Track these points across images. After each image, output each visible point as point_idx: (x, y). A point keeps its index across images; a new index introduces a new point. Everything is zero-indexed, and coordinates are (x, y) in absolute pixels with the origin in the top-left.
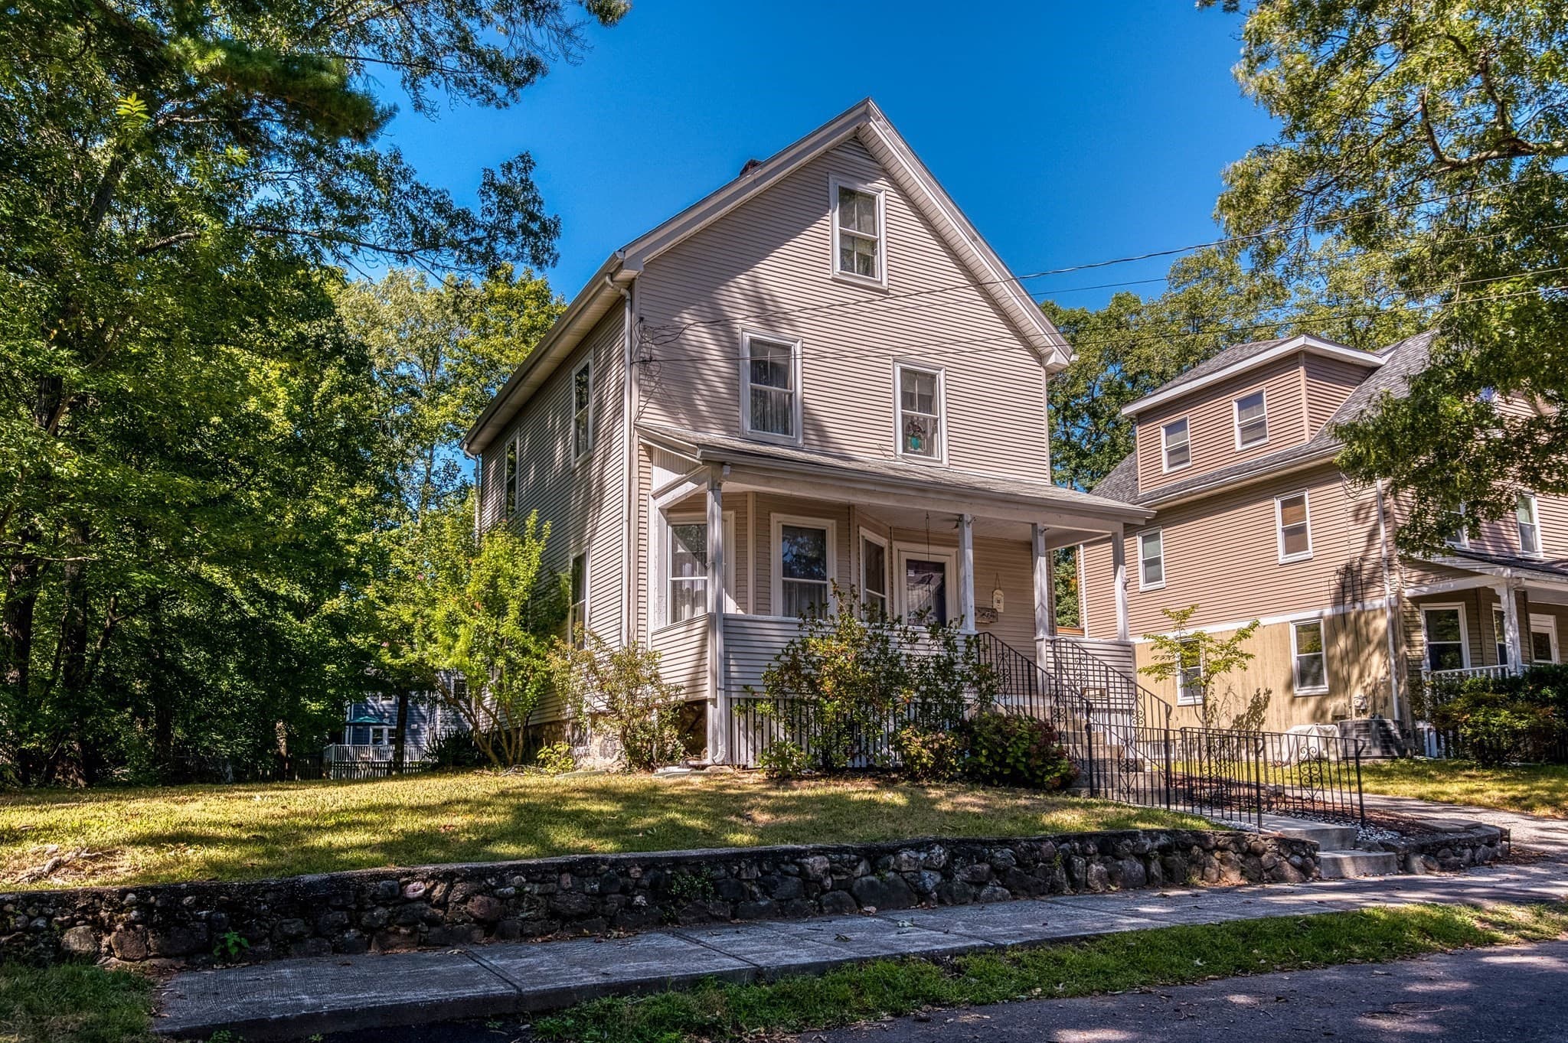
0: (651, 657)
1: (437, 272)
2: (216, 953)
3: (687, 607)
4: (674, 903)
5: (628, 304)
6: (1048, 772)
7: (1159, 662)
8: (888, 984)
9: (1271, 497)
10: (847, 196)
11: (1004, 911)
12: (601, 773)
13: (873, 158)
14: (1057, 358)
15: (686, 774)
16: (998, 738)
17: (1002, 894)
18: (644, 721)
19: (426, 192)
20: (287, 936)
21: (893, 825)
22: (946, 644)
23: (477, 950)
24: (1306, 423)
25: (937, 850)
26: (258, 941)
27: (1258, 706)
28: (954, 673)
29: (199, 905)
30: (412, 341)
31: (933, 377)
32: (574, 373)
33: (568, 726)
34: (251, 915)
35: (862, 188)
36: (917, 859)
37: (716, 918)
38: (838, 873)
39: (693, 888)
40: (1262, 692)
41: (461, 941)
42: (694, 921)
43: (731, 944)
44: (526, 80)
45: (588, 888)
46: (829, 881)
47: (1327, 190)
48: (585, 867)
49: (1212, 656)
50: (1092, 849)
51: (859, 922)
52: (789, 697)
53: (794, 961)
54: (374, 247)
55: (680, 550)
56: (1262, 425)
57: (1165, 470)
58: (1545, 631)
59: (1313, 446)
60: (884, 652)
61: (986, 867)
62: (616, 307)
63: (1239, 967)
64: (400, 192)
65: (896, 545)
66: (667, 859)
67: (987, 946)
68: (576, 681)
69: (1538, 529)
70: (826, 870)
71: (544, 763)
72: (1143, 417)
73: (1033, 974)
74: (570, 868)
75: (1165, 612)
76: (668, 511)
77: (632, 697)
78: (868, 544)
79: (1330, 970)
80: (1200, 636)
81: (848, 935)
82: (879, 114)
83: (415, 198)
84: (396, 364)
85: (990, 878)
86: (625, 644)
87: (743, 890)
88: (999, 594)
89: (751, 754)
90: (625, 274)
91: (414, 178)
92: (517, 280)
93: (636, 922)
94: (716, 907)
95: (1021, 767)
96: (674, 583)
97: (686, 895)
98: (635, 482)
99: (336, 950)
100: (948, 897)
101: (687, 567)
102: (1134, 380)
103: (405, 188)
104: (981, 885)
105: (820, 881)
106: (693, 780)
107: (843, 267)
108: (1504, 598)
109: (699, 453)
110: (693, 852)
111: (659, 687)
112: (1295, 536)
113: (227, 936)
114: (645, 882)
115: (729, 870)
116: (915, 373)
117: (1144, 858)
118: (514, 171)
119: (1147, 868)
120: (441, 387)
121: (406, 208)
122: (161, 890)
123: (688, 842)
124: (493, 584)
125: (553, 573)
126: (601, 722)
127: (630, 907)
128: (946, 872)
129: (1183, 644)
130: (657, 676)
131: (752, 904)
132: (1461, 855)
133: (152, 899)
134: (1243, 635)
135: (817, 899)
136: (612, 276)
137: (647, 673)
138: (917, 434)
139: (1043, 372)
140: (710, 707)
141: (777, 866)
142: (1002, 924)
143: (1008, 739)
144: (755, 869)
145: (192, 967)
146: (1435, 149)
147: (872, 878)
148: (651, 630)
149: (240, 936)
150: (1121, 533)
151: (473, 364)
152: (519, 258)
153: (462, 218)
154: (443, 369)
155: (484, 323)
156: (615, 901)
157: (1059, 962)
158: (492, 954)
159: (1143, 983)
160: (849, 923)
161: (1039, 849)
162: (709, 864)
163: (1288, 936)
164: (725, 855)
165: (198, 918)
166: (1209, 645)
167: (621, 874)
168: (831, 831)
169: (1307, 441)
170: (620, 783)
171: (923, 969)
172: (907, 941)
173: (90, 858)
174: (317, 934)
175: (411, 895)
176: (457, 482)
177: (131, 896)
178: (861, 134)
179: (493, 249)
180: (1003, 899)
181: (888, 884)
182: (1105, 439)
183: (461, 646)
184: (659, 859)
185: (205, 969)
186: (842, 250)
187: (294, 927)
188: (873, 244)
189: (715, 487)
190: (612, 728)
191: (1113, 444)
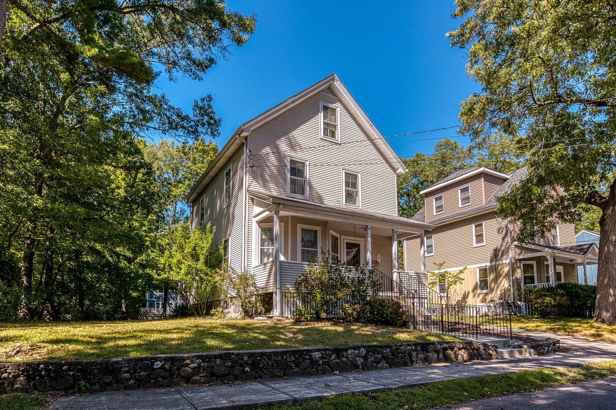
0: (252, 276)
1: (177, 137)
2: (76, 389)
3: (266, 258)
4: (261, 370)
5: (245, 145)
6: (398, 320)
7: (432, 281)
8: (348, 405)
9: (471, 224)
10: (326, 108)
11: (388, 373)
12: (234, 319)
13: (335, 95)
14: (400, 170)
15: (265, 320)
16: (380, 307)
17: (386, 366)
18: (250, 300)
19: (173, 108)
20: (105, 383)
21: (344, 340)
22: (362, 273)
23: (182, 389)
24: (484, 198)
25: (362, 349)
26: (94, 384)
27: (465, 297)
28: (364, 283)
29: (69, 370)
30: (169, 166)
31: (356, 176)
32: (225, 172)
33: (222, 302)
34: (91, 374)
35: (330, 106)
36: (354, 353)
37: (277, 376)
38: (324, 359)
39: (268, 364)
40: (467, 292)
41: (176, 385)
42: (269, 377)
43: (284, 388)
44: (209, 66)
45: (227, 365)
46: (321, 362)
47: (496, 112)
48: (225, 356)
49: (450, 279)
50: (419, 348)
51: (333, 378)
52: (304, 292)
53: (309, 396)
54: (154, 128)
55: (264, 237)
56: (468, 198)
57: (435, 214)
58: (560, 271)
59: (486, 206)
60: (339, 275)
61: (380, 356)
62: (241, 147)
63: (481, 395)
64: (164, 108)
65: (343, 237)
66: (258, 353)
67: (385, 388)
68: (225, 285)
69: (558, 236)
70: (320, 358)
71: (213, 315)
72: (427, 195)
73: (404, 400)
74: (219, 356)
75: (434, 263)
76: (259, 222)
77: (245, 291)
78: (332, 236)
79: (515, 395)
80: (446, 272)
81: (329, 384)
82: (338, 79)
83: (169, 110)
84: (164, 173)
85: (382, 360)
86: (243, 271)
87: (288, 365)
88: (379, 256)
89: (289, 312)
90: (244, 134)
91: (169, 103)
92: (207, 144)
93: (246, 378)
94: (277, 372)
95: (389, 318)
96: (261, 249)
97: (265, 367)
98: (247, 211)
99: (126, 388)
100: (366, 367)
101: (266, 243)
102: (422, 184)
103: (166, 107)
104: (378, 363)
105: (317, 362)
106: (268, 322)
107: (324, 134)
108: (549, 260)
109: (271, 200)
110: (268, 351)
111: (255, 287)
112: (479, 238)
113: (80, 382)
114: (250, 362)
115: (282, 357)
116: (350, 174)
117: (437, 352)
118: (205, 101)
119: (438, 356)
120: (180, 182)
121: (166, 115)
122: (54, 364)
123: (266, 346)
124: (194, 249)
125: (217, 246)
126: (234, 300)
127: (243, 372)
128: (365, 358)
129: (441, 275)
130: (255, 283)
131: (291, 371)
132: (544, 349)
133: (51, 367)
134: (461, 272)
135: (316, 368)
136: (239, 135)
137: (251, 282)
138: (350, 196)
139: (395, 175)
140: (274, 295)
141: (301, 356)
142: (389, 379)
143: (384, 308)
144: (292, 357)
145: (67, 395)
146: (534, 99)
147: (337, 360)
148: (253, 266)
149: (86, 382)
150: (423, 234)
151: (191, 173)
152: (207, 133)
153: (186, 118)
154: (180, 175)
155: (195, 159)
156: (237, 369)
157: (414, 395)
158: (187, 391)
159: (446, 403)
160: (329, 378)
161: (400, 349)
162: (274, 355)
163: (496, 382)
164: (281, 352)
165: (69, 375)
166: (449, 275)
167: (240, 359)
168: (321, 342)
169: (484, 204)
170: (241, 323)
171: (361, 398)
172: (354, 386)
173: (32, 349)
174: (117, 382)
175: (155, 367)
176: (185, 216)
177: (42, 366)
178: (331, 86)
179: (197, 129)
180: (386, 368)
181: (344, 363)
182: (412, 204)
183: (182, 272)
184: (255, 353)
185: (71, 395)
186: (324, 128)
187: (108, 379)
188: (335, 127)
189: (277, 213)
190: (238, 302)
191: (415, 206)
